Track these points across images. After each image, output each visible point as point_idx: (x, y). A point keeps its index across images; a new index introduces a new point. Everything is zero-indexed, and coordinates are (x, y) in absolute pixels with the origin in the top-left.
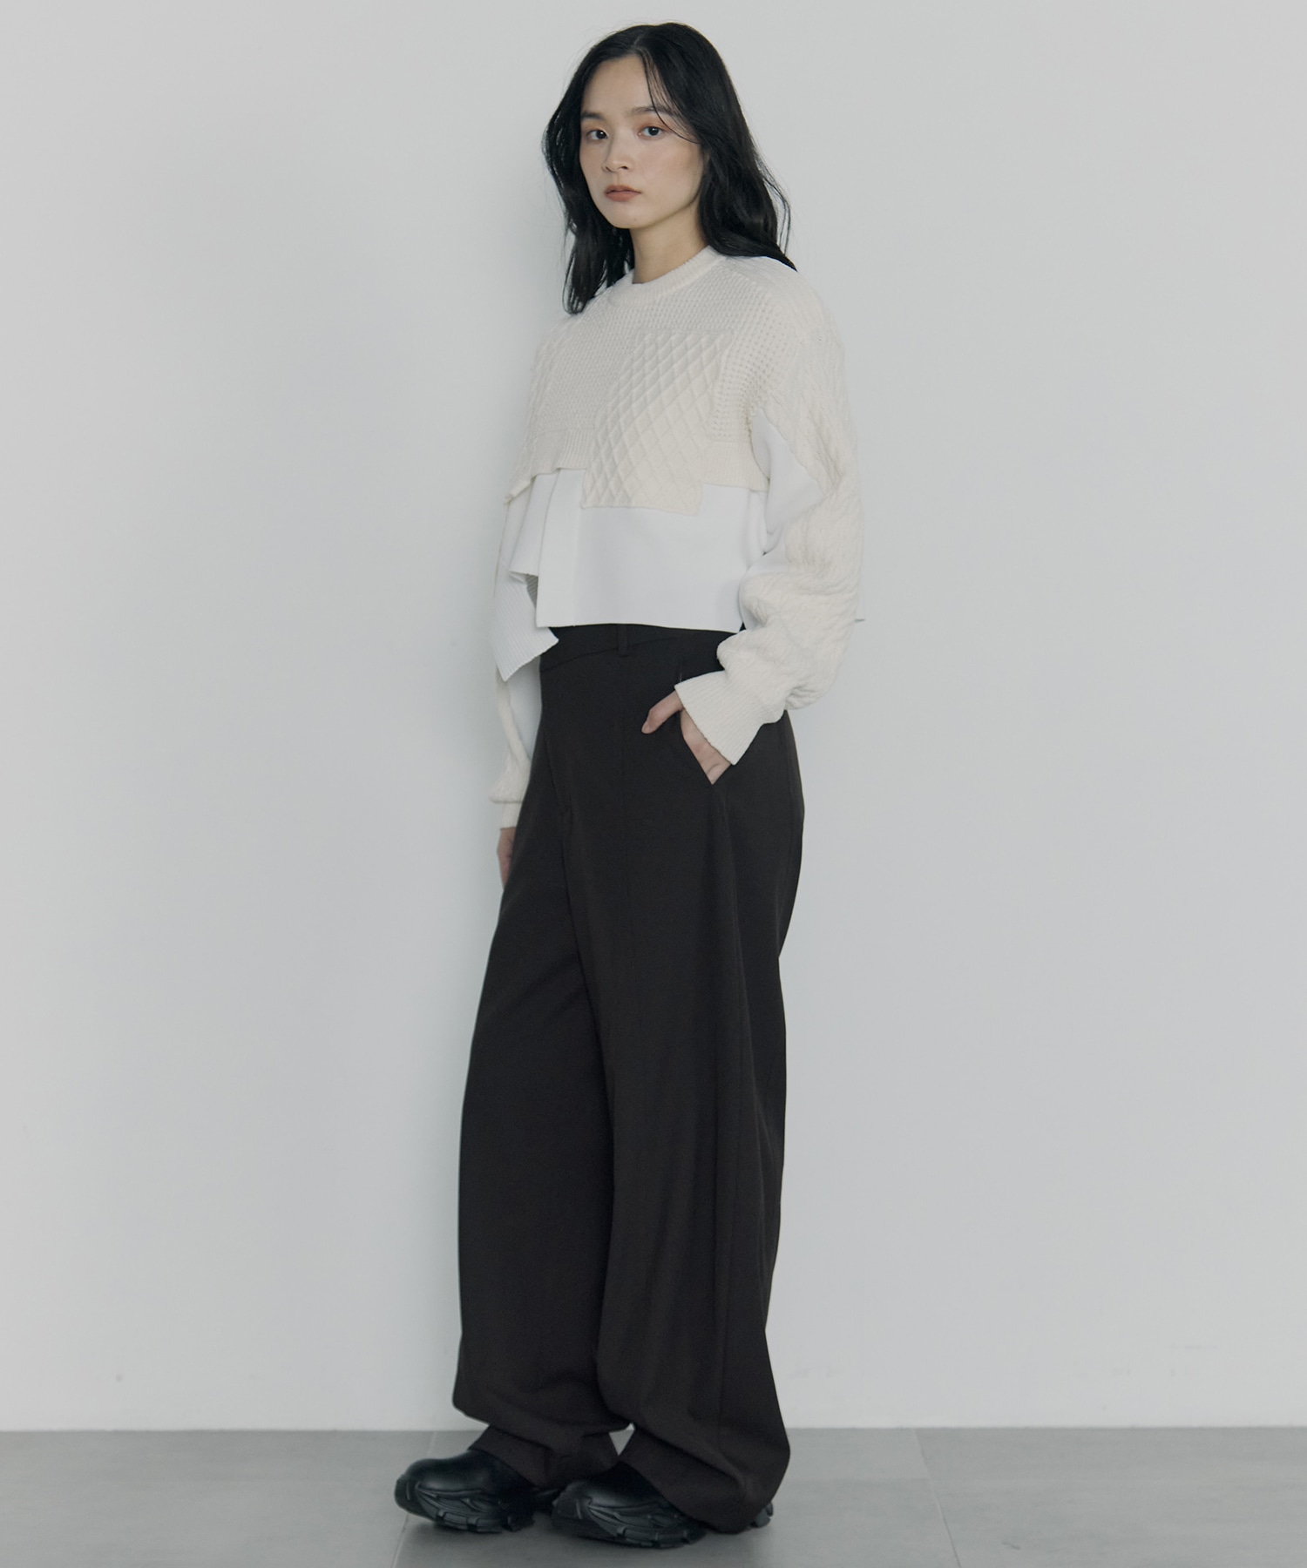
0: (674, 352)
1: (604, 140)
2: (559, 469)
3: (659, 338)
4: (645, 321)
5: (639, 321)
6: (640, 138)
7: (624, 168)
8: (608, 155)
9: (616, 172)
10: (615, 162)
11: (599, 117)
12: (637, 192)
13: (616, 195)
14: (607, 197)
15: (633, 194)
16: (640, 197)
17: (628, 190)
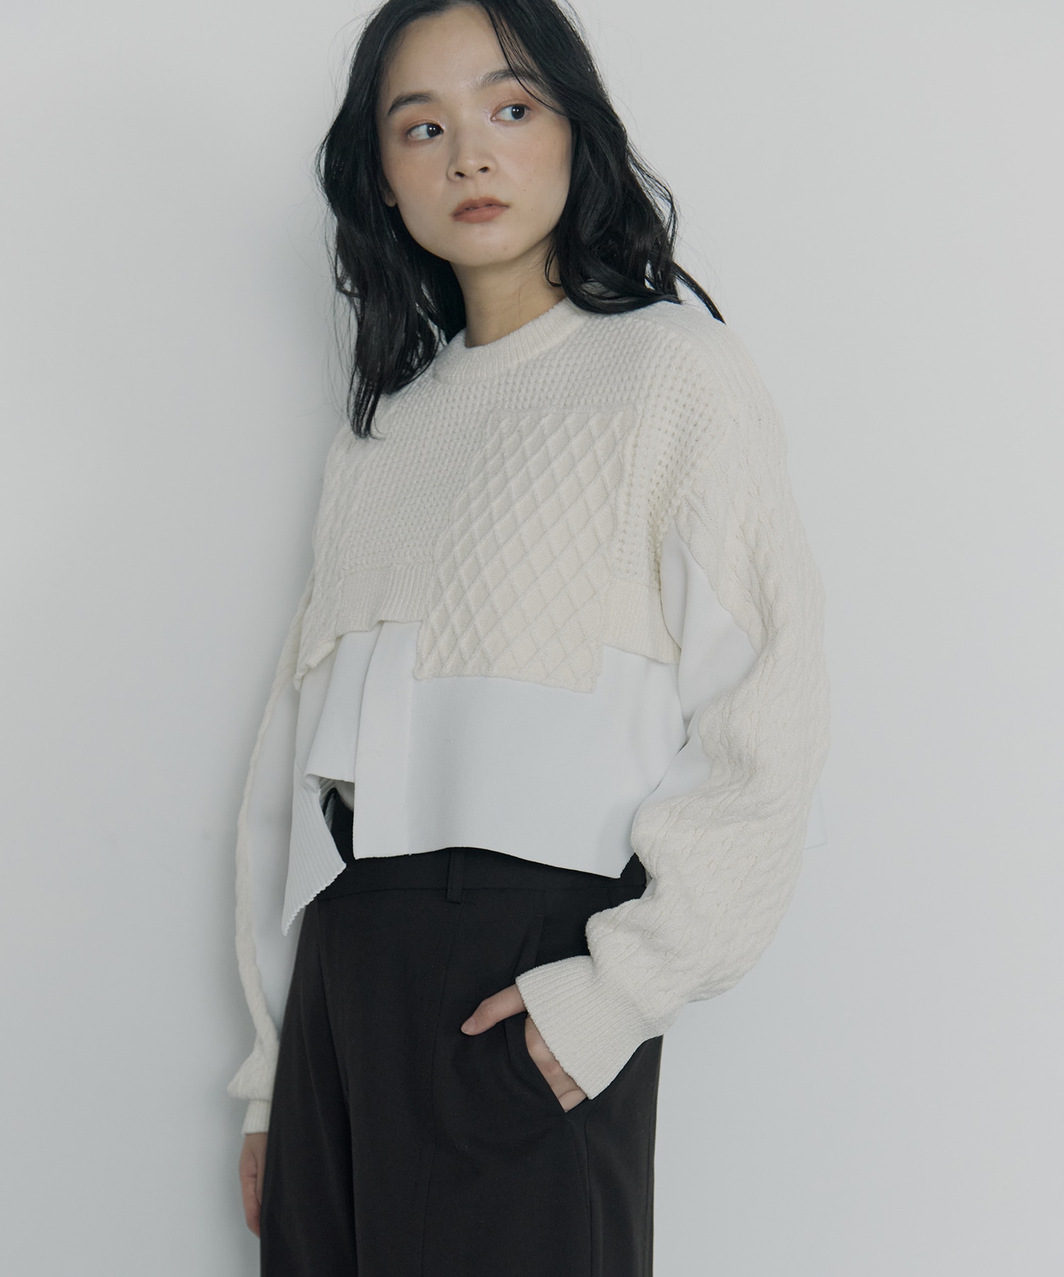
0: (549, 442)
1: (439, 137)
2: (382, 623)
3: (523, 423)
4: (497, 402)
5: (489, 403)
6: (497, 124)
7: (485, 169)
8: (455, 155)
9: (472, 178)
10: (471, 164)
11: (429, 99)
12: (507, 206)
13: (474, 214)
14: (455, 221)
15: (499, 210)
16: (508, 213)
17: (492, 204)
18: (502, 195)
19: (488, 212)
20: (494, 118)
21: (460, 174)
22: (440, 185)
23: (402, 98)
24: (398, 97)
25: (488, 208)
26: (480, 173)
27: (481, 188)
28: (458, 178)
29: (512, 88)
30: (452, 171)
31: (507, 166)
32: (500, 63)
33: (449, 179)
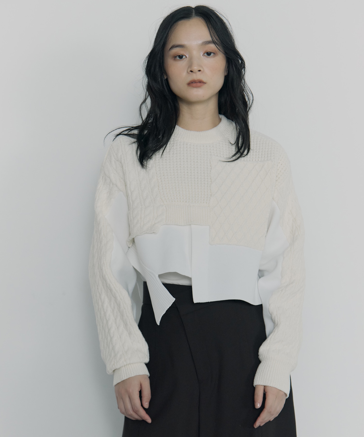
6: (204, 57)
7: (199, 71)
8: (190, 64)
9: (195, 73)
10: (195, 68)
11: (184, 47)
12: (205, 83)
13: (194, 85)
14: (188, 86)
15: (203, 84)
16: (206, 85)
17: (201, 82)
18: (204, 80)
19: (199, 84)
20: (204, 55)
21: (191, 71)
22: (184, 74)
23: (175, 45)
24: (173, 45)
25: (200, 83)
26: (198, 71)
27: (197, 76)
28: (191, 73)
29: (212, 47)
30: (189, 70)
31: (206, 70)
32: (210, 39)
33: (187, 72)
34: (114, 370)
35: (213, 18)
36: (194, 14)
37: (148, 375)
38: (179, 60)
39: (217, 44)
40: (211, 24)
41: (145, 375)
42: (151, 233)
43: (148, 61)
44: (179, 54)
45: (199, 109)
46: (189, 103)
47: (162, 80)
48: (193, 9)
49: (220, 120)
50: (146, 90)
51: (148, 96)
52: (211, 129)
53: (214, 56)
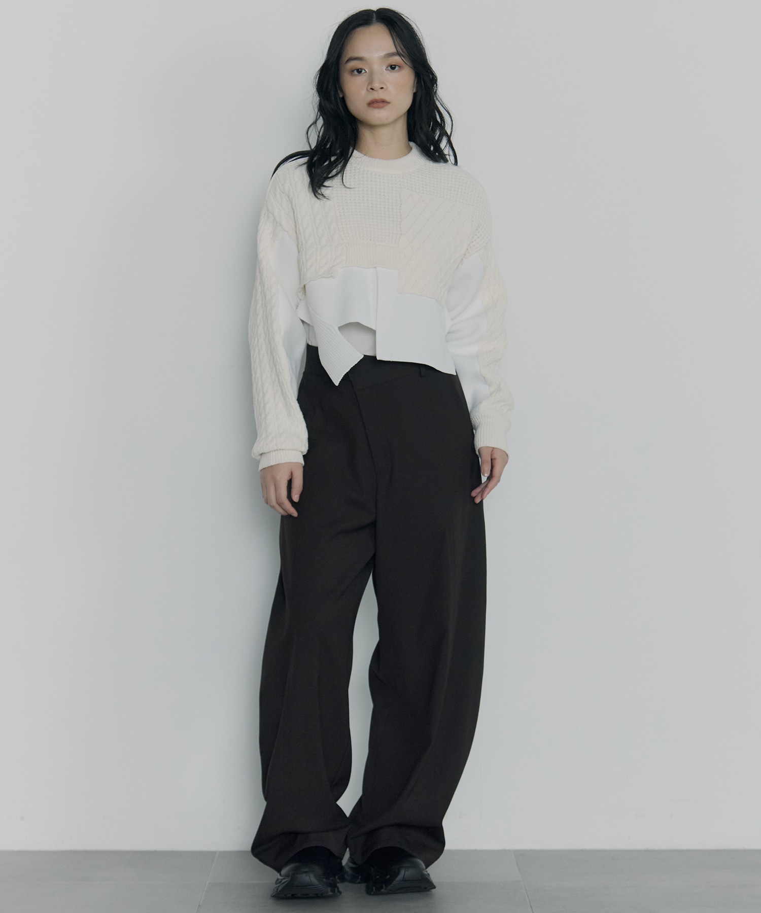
1: (363, 73)
6: (388, 71)
7: (382, 88)
8: (371, 81)
9: (377, 91)
10: (377, 85)
11: (363, 59)
12: (389, 103)
13: (376, 105)
14: (369, 106)
15: (386, 104)
16: (390, 105)
17: (384, 102)
18: (387, 99)
19: (381, 105)
20: (387, 69)
21: (372, 89)
22: (364, 92)
24: (351, 57)
26: (380, 89)
27: (379, 95)
28: (371, 90)
29: (397, 59)
30: (369, 87)
31: (390, 87)
32: (393, 50)
33: (367, 90)
34: (261, 453)
35: (397, 24)
36: (374, 19)
37: (302, 464)
38: (356, 75)
39: (403, 57)
40: (395, 31)
41: (298, 463)
42: (329, 277)
43: (319, 77)
44: (358, 68)
45: (384, 133)
46: (372, 127)
47: (336, 99)
48: (374, 14)
49: (411, 149)
50: (316, 110)
51: (319, 117)
52: (400, 158)
53: (399, 71)
